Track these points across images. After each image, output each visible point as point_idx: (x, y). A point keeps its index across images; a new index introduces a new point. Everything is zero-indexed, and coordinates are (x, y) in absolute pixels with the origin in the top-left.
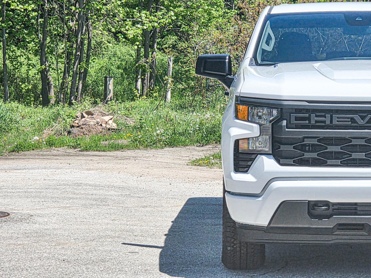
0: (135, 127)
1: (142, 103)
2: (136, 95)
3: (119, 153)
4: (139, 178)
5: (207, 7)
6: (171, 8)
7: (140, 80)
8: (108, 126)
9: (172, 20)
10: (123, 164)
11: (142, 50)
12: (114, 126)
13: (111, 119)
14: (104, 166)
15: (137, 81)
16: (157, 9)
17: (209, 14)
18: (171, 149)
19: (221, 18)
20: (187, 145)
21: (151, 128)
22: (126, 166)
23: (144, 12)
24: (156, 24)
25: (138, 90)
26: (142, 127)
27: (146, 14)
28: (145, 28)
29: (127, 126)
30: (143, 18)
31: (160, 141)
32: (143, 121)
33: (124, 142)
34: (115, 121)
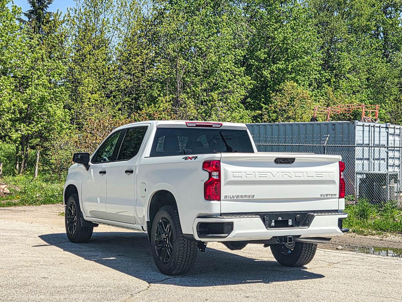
0: (21, 192)
1: (20, 177)
2: (16, 173)
3: (13, 208)
4: (31, 224)
5: (60, 123)
6: (39, 123)
7: (18, 164)
8: (4, 192)
9: (39, 129)
10: (18, 215)
11: (20, 147)
12: (8, 191)
13: (6, 187)
14: (6, 216)
15: (16, 165)
16: (30, 123)
17: (61, 127)
18: (45, 205)
19: (68, 129)
20: (54, 203)
21: (31, 193)
22: (20, 217)
23: (22, 124)
24: (30, 132)
25: (17, 170)
26: (25, 192)
27: (24, 125)
28: (23, 133)
29: (16, 192)
30: (22, 128)
31: (38, 200)
32: (26, 189)
33: (17, 201)
34: (8, 188)
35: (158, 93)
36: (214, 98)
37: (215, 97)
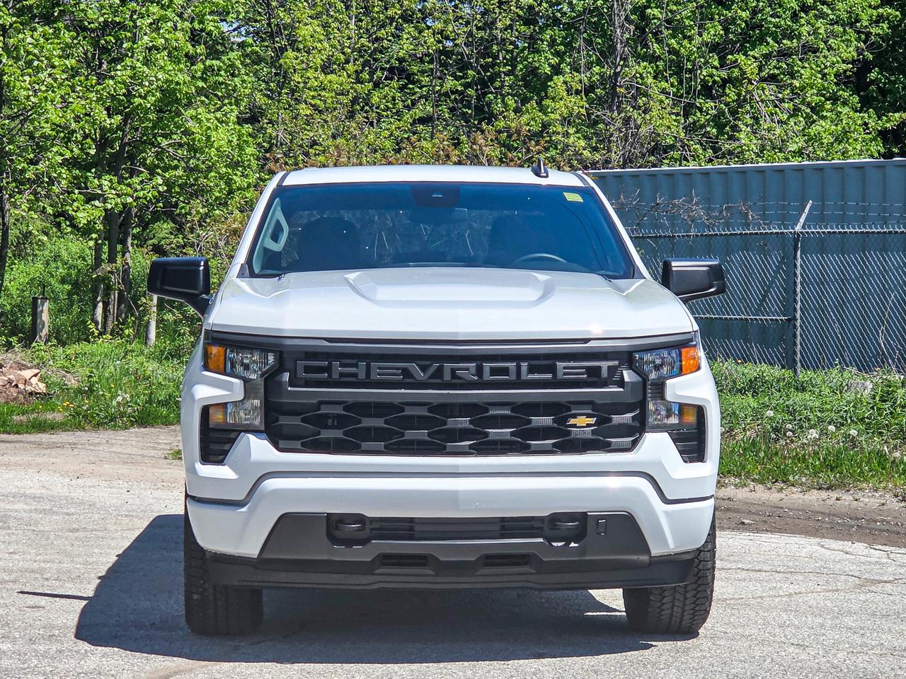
0: (79, 391)
2: (93, 333)
3: (44, 437)
4: (74, 482)
5: (224, 169)
6: (159, 171)
7: (100, 305)
8: (29, 388)
9: (159, 192)
10: (49, 456)
11: (106, 249)
12: (42, 387)
13: (35, 375)
14: (13, 459)
15: (95, 307)
16: (133, 173)
17: (229, 182)
18: (143, 429)
19: (252, 189)
20: (171, 424)
21: (110, 392)
22: (55, 460)
23: (108, 177)
24: (129, 200)
25: (96, 323)
26: (91, 390)
27: (111, 181)
28: (109, 206)
29: (64, 388)
30: (106, 188)
31: (122, 415)
32: (95, 379)
33: (58, 417)
34: (42, 380)
35: (554, 61)
36: (745, 73)
37: (748, 70)
